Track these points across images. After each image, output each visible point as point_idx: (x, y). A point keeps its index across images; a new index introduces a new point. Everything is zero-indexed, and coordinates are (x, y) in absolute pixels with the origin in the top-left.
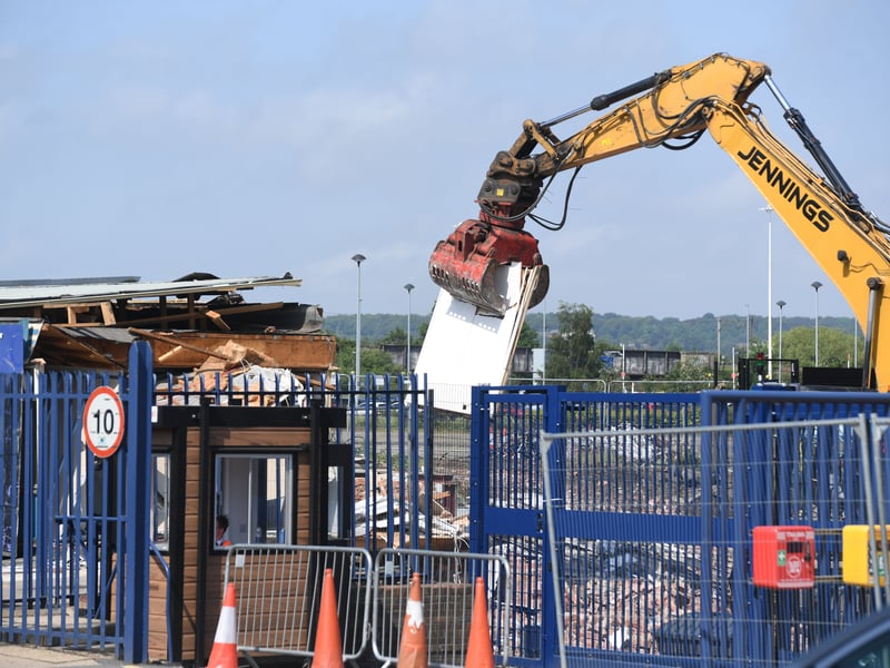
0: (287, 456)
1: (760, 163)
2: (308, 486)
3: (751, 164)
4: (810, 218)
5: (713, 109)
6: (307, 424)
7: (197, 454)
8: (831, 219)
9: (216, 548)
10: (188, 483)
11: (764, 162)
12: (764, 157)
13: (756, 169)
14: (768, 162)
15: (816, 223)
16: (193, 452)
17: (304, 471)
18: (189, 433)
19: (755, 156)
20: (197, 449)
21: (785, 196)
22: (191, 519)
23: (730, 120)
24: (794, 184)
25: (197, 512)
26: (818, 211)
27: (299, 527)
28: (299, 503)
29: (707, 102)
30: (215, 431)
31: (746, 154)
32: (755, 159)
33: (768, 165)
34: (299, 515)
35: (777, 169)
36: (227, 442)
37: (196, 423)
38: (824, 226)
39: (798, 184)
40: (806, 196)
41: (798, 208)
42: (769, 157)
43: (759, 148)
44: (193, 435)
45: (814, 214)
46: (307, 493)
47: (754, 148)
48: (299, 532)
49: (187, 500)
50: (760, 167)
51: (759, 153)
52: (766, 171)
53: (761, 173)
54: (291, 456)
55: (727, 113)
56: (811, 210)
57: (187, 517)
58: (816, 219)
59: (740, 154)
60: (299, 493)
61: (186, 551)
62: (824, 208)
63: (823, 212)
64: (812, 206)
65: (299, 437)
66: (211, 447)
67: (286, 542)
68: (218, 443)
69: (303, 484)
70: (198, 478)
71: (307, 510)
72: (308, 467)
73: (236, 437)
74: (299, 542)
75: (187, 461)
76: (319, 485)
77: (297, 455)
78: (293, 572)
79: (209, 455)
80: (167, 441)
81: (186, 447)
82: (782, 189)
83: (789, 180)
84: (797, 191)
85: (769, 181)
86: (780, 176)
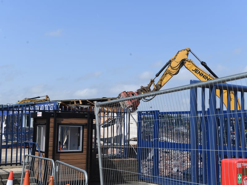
0: (81, 126)
1: (198, 72)
2: (86, 134)
6: (86, 118)
7: (53, 125)
10: (50, 133)
11: (199, 71)
12: (198, 71)
13: (197, 73)
17: (86, 130)
18: (51, 119)
20: (53, 124)
22: (51, 143)
23: (190, 63)
25: (52, 141)
27: (84, 145)
28: (84, 139)
30: (58, 119)
31: (194, 70)
32: (196, 71)
33: (200, 72)
34: (84, 142)
36: (62, 122)
37: (53, 117)
40: (209, 78)
42: (200, 71)
43: (197, 69)
44: (52, 120)
46: (86, 136)
48: (84, 147)
49: (50, 138)
50: (198, 73)
51: (197, 70)
52: (199, 74)
53: (198, 74)
57: (49, 142)
59: (192, 70)
60: (84, 136)
61: (49, 152)
65: (84, 121)
66: (57, 123)
67: (80, 150)
68: (60, 122)
69: (85, 134)
70: (53, 132)
71: (86, 141)
72: (87, 129)
73: (65, 121)
74: (84, 149)
75: (50, 127)
76: (90, 134)
77: (84, 126)
78: (82, 158)
79: (57, 125)
80: (45, 121)
81: (50, 123)
82: (203, 77)
83: (205, 75)
84: (207, 77)
85: (200, 75)
86: (203, 74)
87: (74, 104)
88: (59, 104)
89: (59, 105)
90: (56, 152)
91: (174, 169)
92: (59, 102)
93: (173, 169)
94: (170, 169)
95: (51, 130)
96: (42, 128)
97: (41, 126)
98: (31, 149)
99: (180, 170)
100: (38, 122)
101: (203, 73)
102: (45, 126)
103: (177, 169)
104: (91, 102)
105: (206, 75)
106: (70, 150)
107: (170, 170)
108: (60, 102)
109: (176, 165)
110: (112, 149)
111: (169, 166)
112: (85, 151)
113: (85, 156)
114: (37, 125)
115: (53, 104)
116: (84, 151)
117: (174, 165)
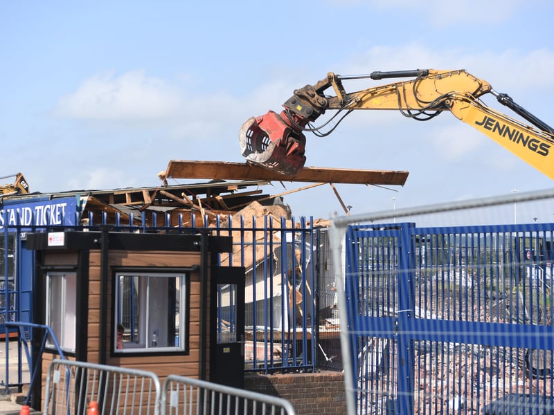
0: (181, 275)
1: (492, 125)
2: (198, 299)
3: (486, 127)
4: (535, 150)
5: (453, 100)
6: (197, 248)
7: (99, 272)
8: (549, 147)
9: (116, 351)
10: (90, 296)
11: (495, 123)
12: (494, 121)
13: (490, 129)
14: (498, 123)
15: (539, 152)
16: (94, 270)
17: (195, 286)
18: (91, 254)
19: (488, 121)
20: (99, 268)
21: (514, 141)
22: (93, 326)
23: (466, 104)
24: (518, 132)
25: (98, 321)
26: (539, 144)
27: (190, 333)
29: (448, 96)
30: (114, 254)
31: (481, 122)
32: (488, 123)
33: (498, 125)
34: (191, 323)
35: (504, 126)
36: (125, 263)
37: (97, 246)
38: (545, 152)
39: (521, 131)
40: (528, 137)
41: (524, 146)
42: (497, 120)
43: (488, 116)
44: (95, 257)
45: (536, 147)
46: (198, 305)
47: (486, 117)
48: (191, 337)
49: (90, 311)
50: (493, 127)
51: (489, 119)
52: (497, 129)
53: (494, 131)
54: (184, 275)
55: (463, 100)
56: (533, 145)
57: (89, 325)
58: (539, 149)
59: (477, 123)
60: (191, 306)
61: (89, 353)
62: (542, 141)
63: (543, 144)
64: (533, 142)
65: (191, 259)
66: (111, 267)
67: (180, 346)
68: (118, 264)
69: (195, 298)
70: (99, 293)
71: (198, 319)
72: (199, 283)
73: (133, 259)
74: (191, 345)
75: (90, 278)
76: (209, 299)
77: (189, 274)
78: (186, 370)
79: (110, 274)
80: (73, 261)
81: (88, 266)
82: (511, 137)
83: (514, 131)
84: (522, 136)
85: (500, 134)
86: (508, 129)
87: (126, 202)
88: (82, 202)
89: (84, 205)
90: (108, 353)
91: (451, 403)
92: (81, 198)
93: (447, 401)
94: (439, 401)
95: (94, 288)
96: (64, 281)
97: (59, 274)
98: (26, 345)
99: (469, 405)
100: (49, 262)
101: (507, 125)
102: (74, 275)
103: (460, 401)
104: (172, 196)
105: (517, 130)
106: (149, 347)
107: (439, 405)
108: (86, 199)
109: (457, 389)
110: (269, 347)
111: (437, 392)
112: (195, 352)
113: (196, 365)
114: (46, 271)
115: (65, 204)
116: (191, 350)
117: (451, 390)
